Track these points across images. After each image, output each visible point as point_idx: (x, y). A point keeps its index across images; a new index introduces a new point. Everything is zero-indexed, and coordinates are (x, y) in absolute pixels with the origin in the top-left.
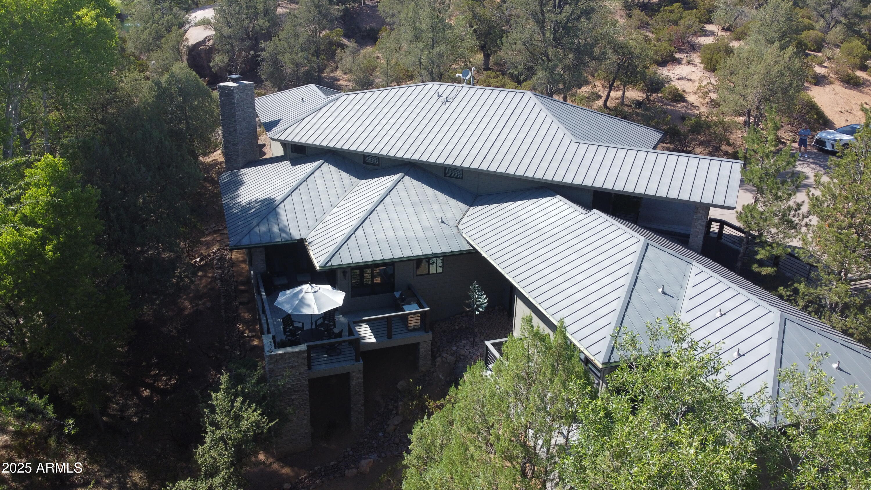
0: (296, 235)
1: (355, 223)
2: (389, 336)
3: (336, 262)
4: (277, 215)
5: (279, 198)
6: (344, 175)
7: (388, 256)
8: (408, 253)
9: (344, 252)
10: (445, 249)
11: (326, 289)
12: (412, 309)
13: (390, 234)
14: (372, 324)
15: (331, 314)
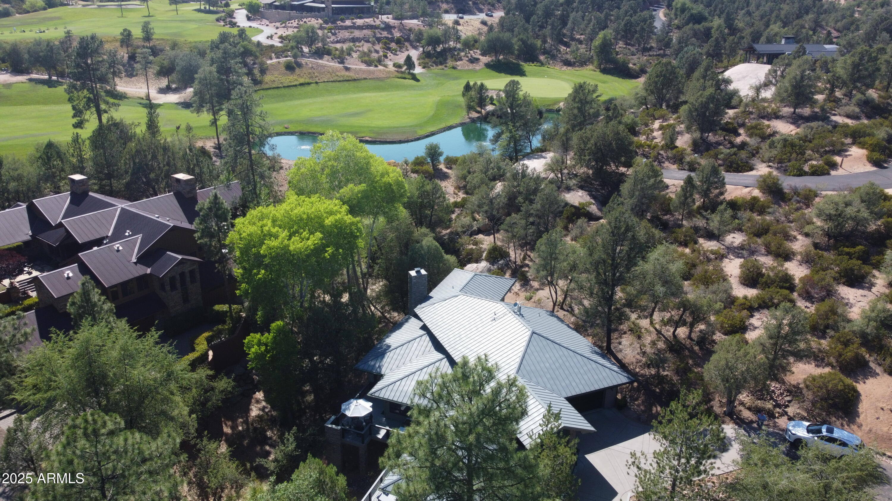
9: (383, 391)
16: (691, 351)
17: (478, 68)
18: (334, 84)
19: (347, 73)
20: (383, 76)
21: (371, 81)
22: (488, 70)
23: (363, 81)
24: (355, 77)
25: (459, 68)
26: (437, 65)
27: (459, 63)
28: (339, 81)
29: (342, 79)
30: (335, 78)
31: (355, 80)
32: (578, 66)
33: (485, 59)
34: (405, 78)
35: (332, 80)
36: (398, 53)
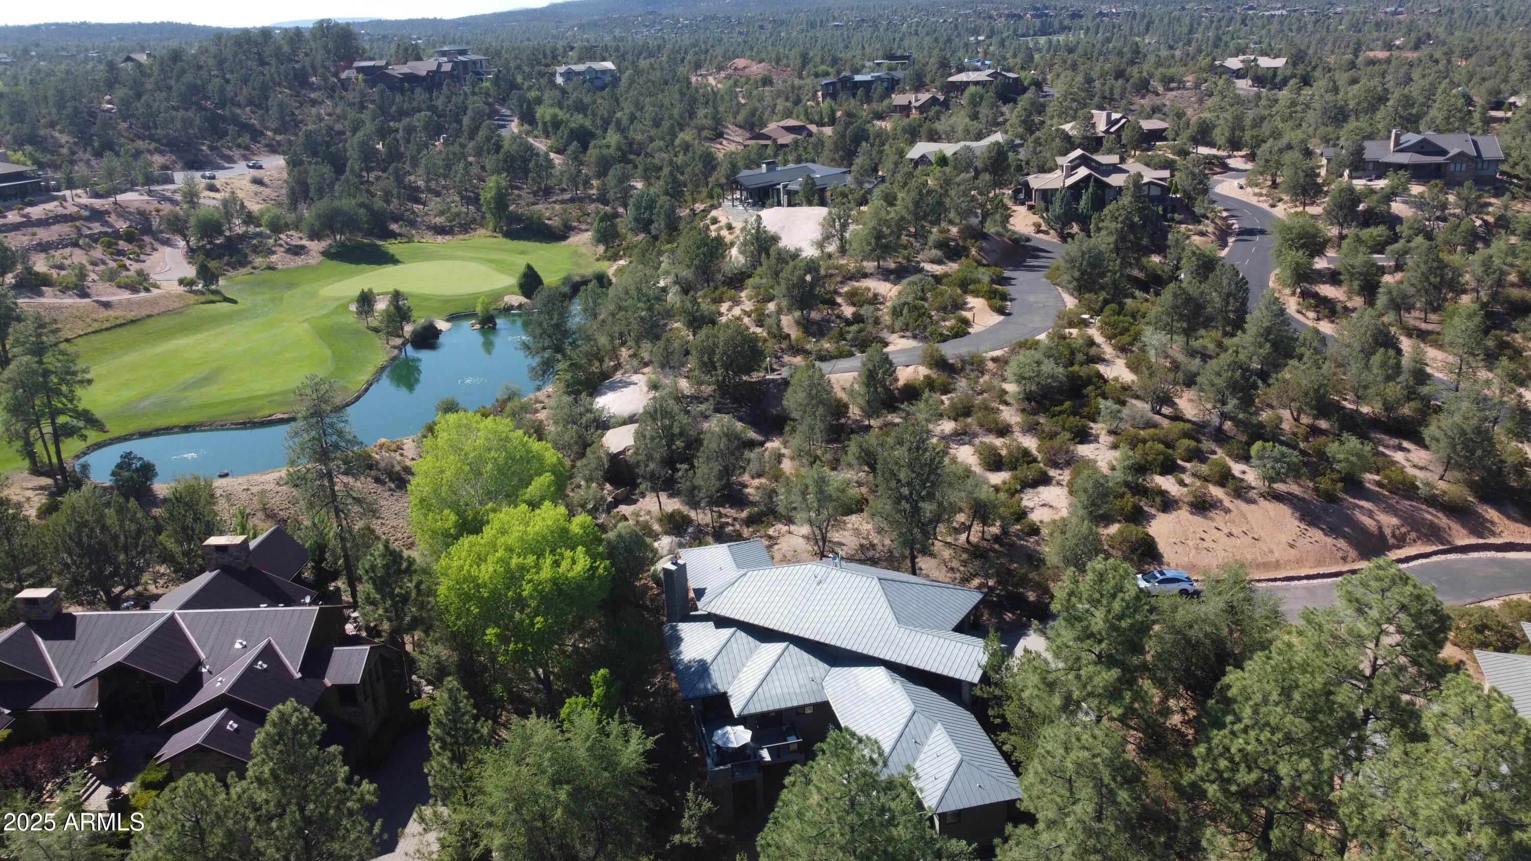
0: (722, 689)
1: (757, 683)
2: (779, 756)
3: (746, 712)
4: (709, 675)
5: (709, 660)
6: (751, 639)
7: (777, 707)
8: (789, 705)
9: (751, 705)
10: (813, 701)
11: (741, 728)
12: (792, 740)
13: (779, 691)
14: (769, 749)
15: (745, 746)
16: (994, 551)
17: (312, 262)
18: (99, 336)
19: (111, 313)
20: (176, 305)
21: (163, 319)
22: (334, 263)
23: (149, 321)
24: (130, 316)
25: (280, 267)
26: (234, 268)
27: (273, 258)
28: (107, 329)
29: (107, 325)
30: (96, 326)
31: (132, 322)
32: (460, 233)
33: (315, 247)
34: (213, 302)
35: (90, 330)
36: (142, 257)
